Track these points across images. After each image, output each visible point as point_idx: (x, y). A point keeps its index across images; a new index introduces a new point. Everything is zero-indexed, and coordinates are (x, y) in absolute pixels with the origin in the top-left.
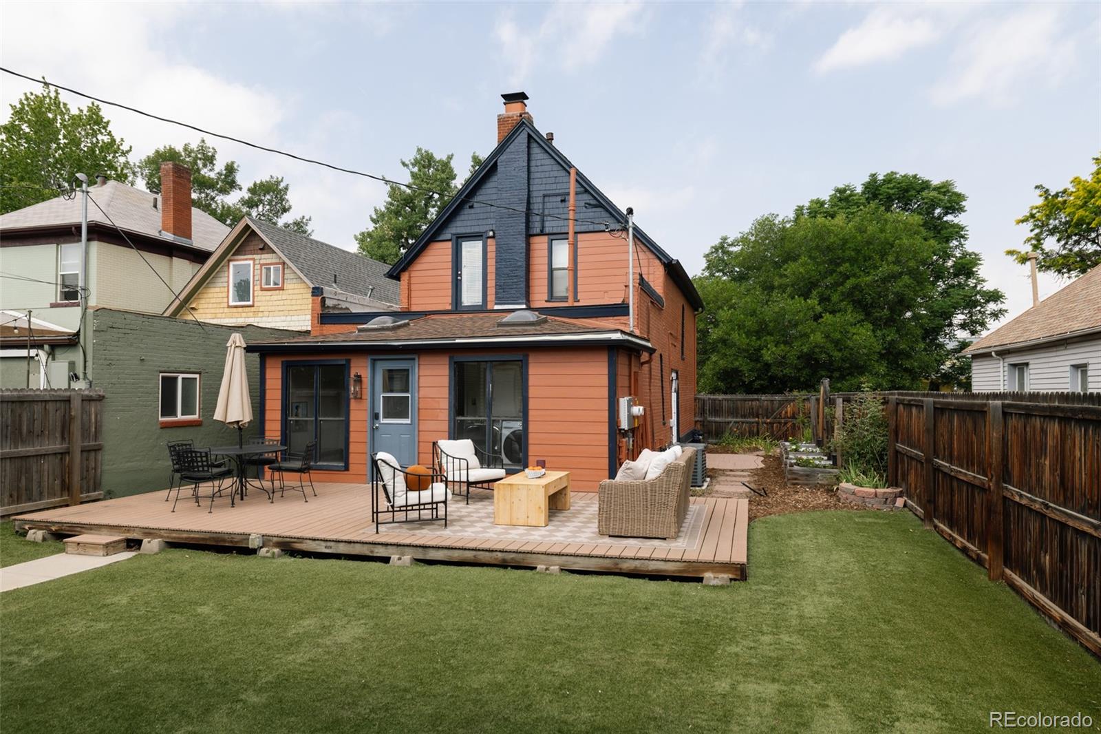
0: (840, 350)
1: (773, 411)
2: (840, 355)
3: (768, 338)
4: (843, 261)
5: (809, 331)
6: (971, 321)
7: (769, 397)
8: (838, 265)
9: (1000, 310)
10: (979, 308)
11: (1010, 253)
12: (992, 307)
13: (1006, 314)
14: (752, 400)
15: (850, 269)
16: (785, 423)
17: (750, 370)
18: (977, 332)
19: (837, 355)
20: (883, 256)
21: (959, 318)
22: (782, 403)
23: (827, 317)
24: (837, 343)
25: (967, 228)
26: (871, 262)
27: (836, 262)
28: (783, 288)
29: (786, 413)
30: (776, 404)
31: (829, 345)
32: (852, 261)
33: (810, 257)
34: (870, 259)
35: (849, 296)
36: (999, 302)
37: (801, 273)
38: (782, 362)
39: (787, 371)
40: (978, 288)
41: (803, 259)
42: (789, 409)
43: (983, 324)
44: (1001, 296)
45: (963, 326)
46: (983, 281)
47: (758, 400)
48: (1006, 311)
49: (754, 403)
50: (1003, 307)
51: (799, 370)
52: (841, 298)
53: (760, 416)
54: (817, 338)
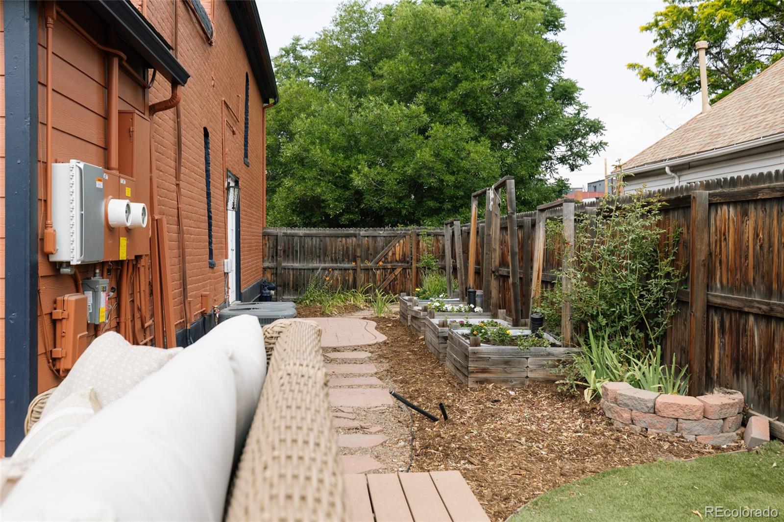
0: (453, 173)
1: (377, 253)
2: (453, 178)
3: (360, 156)
4: (453, 59)
5: (413, 146)
6: (573, 153)
7: (371, 232)
8: (446, 66)
9: (601, 143)
10: (579, 139)
11: (632, 66)
12: (592, 139)
13: (606, 147)
14: (347, 236)
15: (462, 70)
16: (393, 269)
17: (336, 200)
18: (577, 167)
19: (450, 179)
20: (501, 56)
21: (561, 150)
22: (389, 240)
23: (436, 129)
24: (449, 163)
25: (565, 49)
26: (486, 63)
27: (444, 61)
28: (377, 92)
29: (394, 254)
30: (380, 242)
31: (438, 166)
32: (465, 60)
33: (412, 54)
34: (484, 59)
35: (461, 104)
36: (599, 134)
37: (401, 72)
38: (378, 188)
39: (385, 201)
40: (581, 116)
41: (404, 54)
42: (398, 249)
43: (584, 157)
44: (602, 128)
45: (562, 160)
46: (586, 107)
47: (355, 236)
48: (606, 144)
49: (349, 241)
50: (604, 139)
51: (400, 199)
52: (451, 107)
53: (359, 260)
54: (424, 155)
